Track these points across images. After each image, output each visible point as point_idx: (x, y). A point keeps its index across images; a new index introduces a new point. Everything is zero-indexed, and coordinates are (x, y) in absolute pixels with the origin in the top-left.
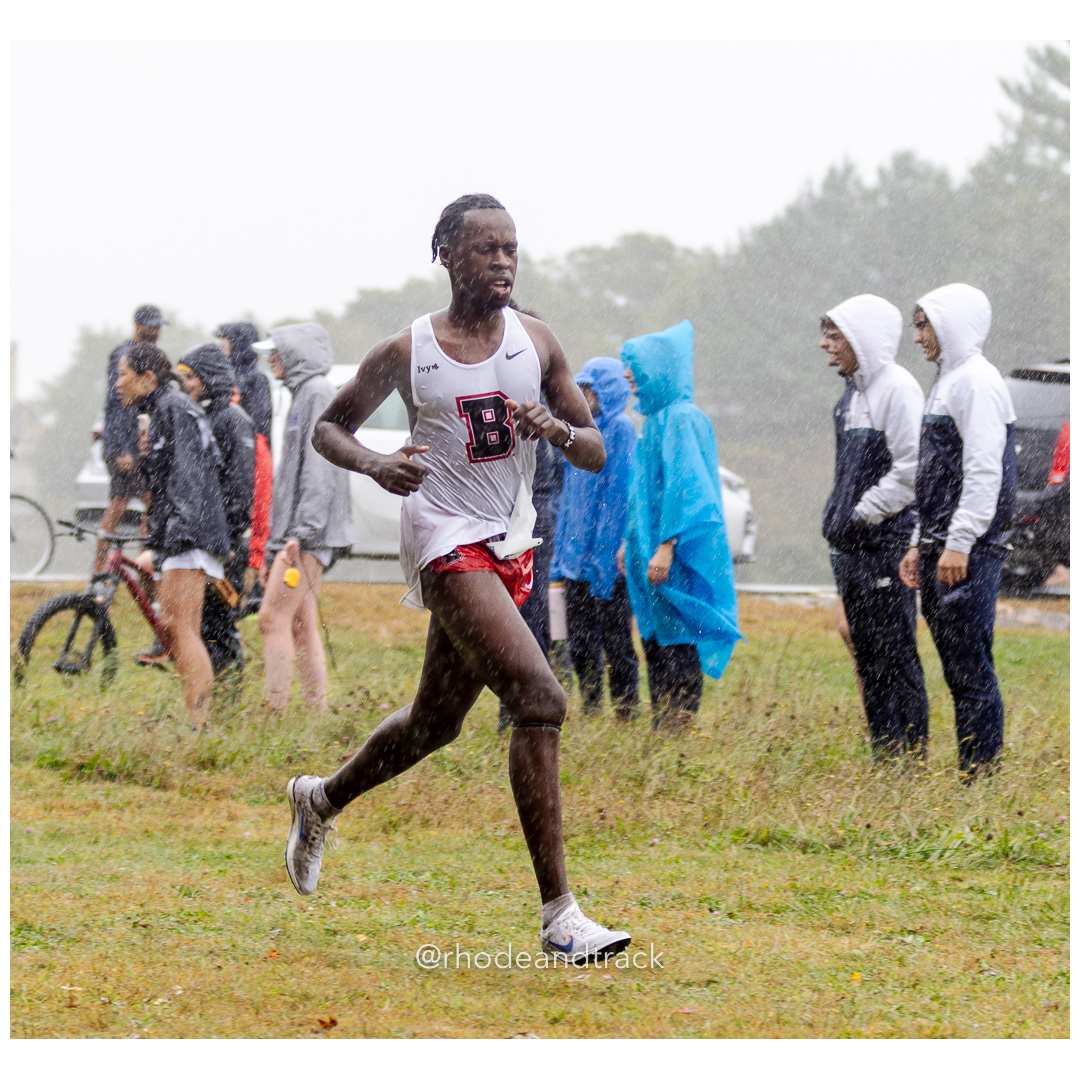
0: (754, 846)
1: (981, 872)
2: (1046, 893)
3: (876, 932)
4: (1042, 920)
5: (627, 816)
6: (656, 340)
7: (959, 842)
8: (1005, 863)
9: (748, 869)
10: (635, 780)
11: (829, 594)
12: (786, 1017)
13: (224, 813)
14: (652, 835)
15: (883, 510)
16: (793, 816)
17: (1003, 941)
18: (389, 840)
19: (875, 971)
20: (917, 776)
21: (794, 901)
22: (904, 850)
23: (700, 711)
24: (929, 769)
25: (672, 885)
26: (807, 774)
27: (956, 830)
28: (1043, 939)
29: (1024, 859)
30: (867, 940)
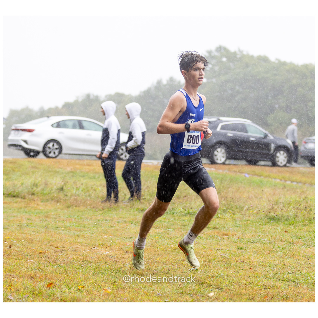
1: (184, 217)
7: (180, 211)
13: (36, 204)
14: (120, 209)
18: (68, 210)
19: (163, 236)
25: (124, 219)
30: (162, 230)
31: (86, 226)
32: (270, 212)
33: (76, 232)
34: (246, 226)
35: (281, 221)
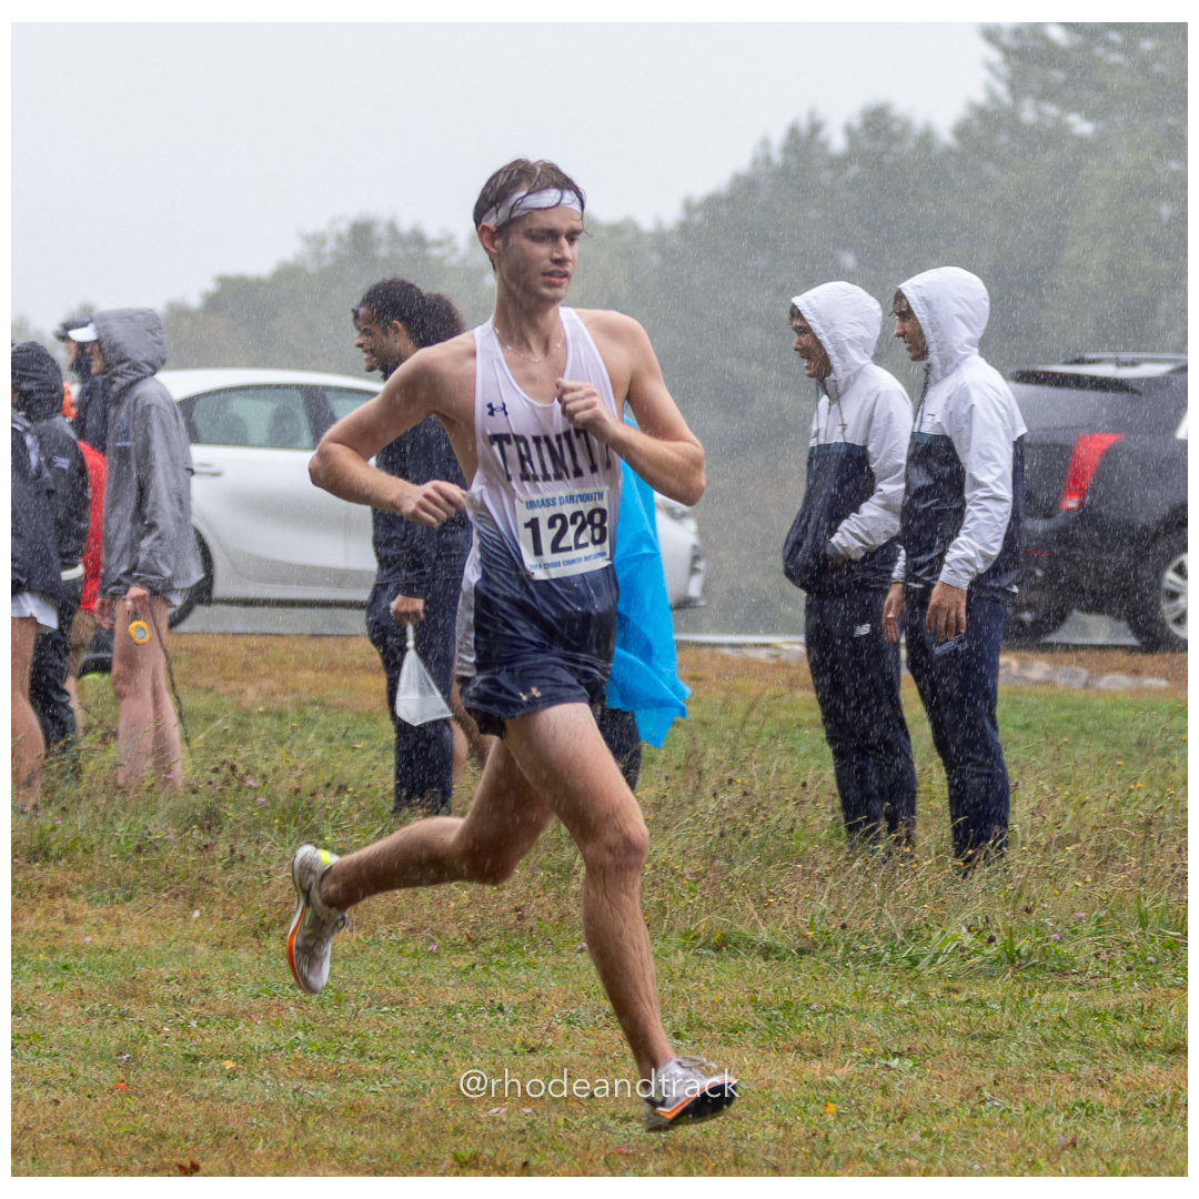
0: (705, 952)
1: (981, 980)
2: (1061, 1006)
3: (855, 1054)
4: (1056, 1039)
5: (550, 915)
7: (955, 945)
8: (1011, 971)
9: (699, 979)
10: (559, 871)
11: (794, 646)
13: (60, 914)
15: (864, 542)
16: (752, 915)
17: (1009, 1065)
18: (261, 946)
19: (853, 1101)
20: (901, 865)
21: (753, 1017)
22: (887, 955)
24: (917, 856)
26: (769, 864)
27: (951, 931)
28: (1058, 1061)
29: (1033, 965)
30: (843, 1065)
31: (374, 1045)
33: (309, 1088)
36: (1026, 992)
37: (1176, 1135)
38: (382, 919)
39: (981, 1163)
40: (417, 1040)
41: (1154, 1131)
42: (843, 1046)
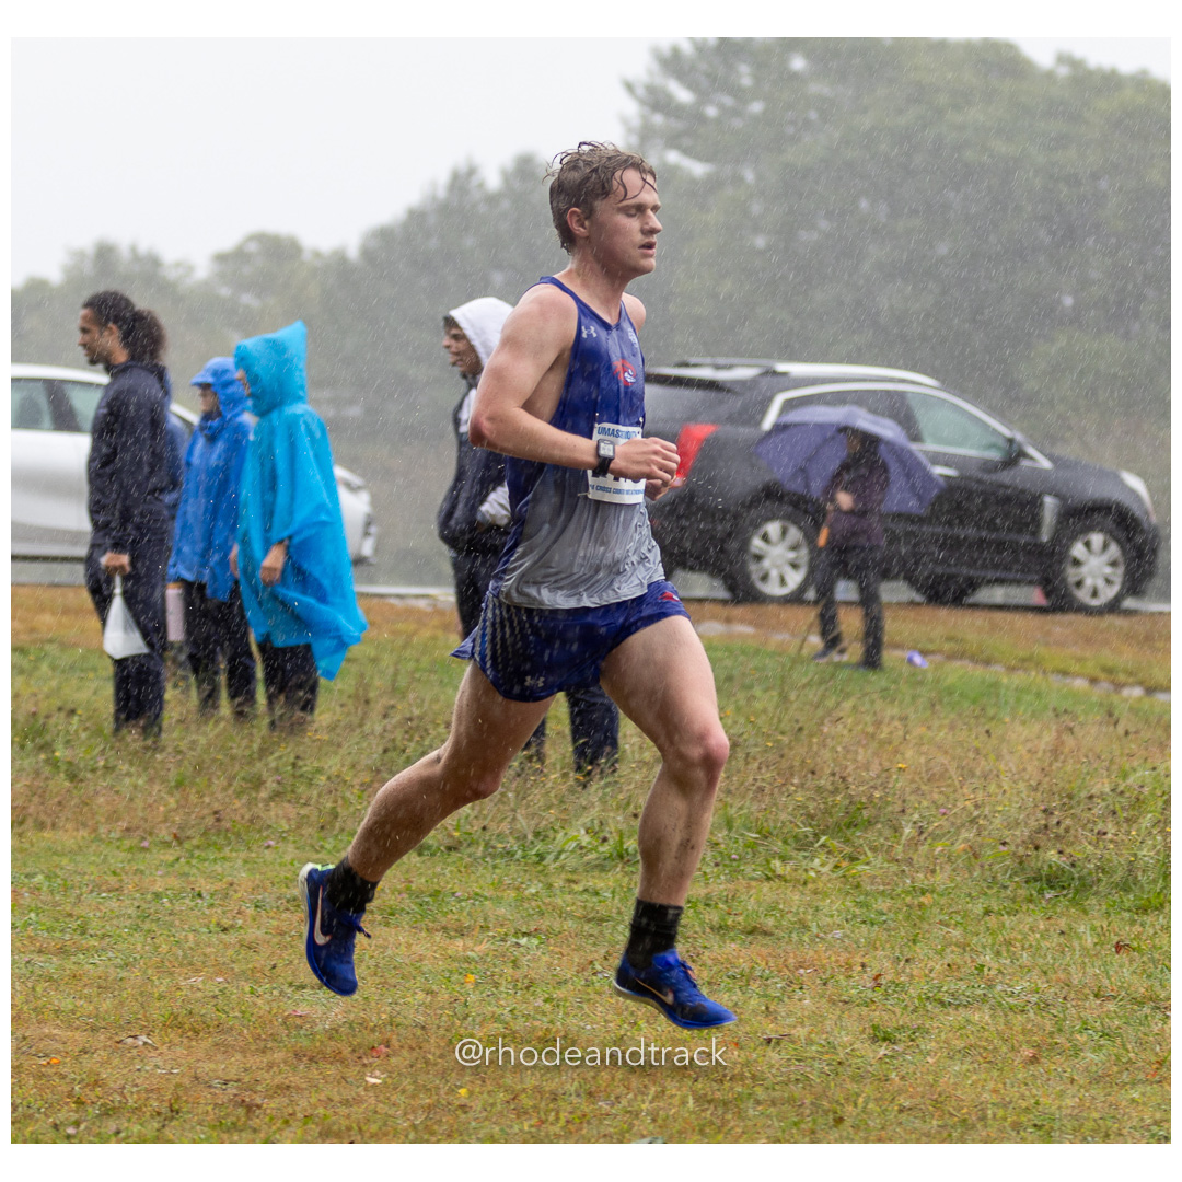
1: (596, 873)
3: (491, 934)
5: (243, 817)
6: (268, 341)
7: (574, 845)
8: (620, 865)
10: (251, 782)
11: (447, 595)
12: (399, 1020)
14: (267, 837)
15: (508, 511)
17: (617, 943)
19: (489, 973)
20: (532, 778)
21: (408, 903)
22: (520, 852)
23: (317, 712)
24: (545, 771)
25: (287, 887)
27: (572, 833)
30: (481, 943)
31: (94, 926)
32: (1037, 848)
33: (39, 960)
34: (916, 916)
35: (1096, 894)
36: (633, 883)
37: (752, 1002)
38: (103, 820)
39: (592, 1023)
40: (130, 921)
41: (734, 998)
42: (482, 927)
